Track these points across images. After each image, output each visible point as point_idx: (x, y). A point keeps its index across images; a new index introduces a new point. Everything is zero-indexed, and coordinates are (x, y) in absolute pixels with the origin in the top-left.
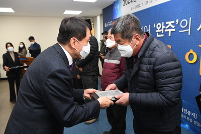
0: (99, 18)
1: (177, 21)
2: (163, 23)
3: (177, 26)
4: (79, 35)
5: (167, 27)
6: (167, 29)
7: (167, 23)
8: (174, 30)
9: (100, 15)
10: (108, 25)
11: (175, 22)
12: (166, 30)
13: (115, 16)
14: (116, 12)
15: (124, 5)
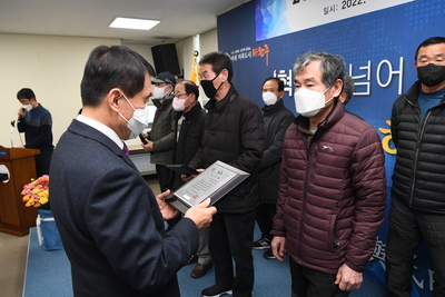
4: (130, 83)
13: (261, 32)
14: (265, 20)
15: (295, 2)
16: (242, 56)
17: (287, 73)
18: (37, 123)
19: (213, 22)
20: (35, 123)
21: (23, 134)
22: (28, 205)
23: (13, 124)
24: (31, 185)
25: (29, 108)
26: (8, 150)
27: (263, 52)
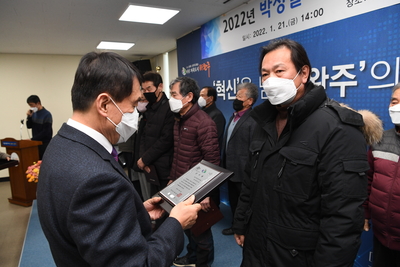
0: (166, 57)
1: (362, 64)
2: (324, 69)
3: (363, 77)
4: (117, 88)
5: (334, 78)
6: (336, 81)
7: (335, 68)
8: (355, 83)
9: (170, 53)
10: (188, 71)
11: (357, 67)
12: (332, 84)
13: (205, 52)
14: (207, 44)
15: (226, 31)
16: (193, 70)
17: (222, 83)
18: (41, 122)
19: (173, 44)
20: (39, 121)
21: (30, 130)
22: (30, 180)
23: (22, 122)
24: (33, 167)
25: (35, 109)
26: (18, 142)
27: (206, 67)
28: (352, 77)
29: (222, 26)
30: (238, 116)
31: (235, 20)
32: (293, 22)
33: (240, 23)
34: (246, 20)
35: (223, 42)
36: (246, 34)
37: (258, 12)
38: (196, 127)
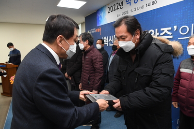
0: (80, 26)
1: (175, 27)
2: (156, 30)
3: (175, 33)
5: (161, 34)
7: (162, 29)
8: (171, 37)
9: (82, 24)
10: (91, 32)
11: (173, 29)
13: (98, 23)
14: (100, 19)
15: (109, 12)
16: (93, 32)
17: (106, 38)
19: (83, 20)
22: (12, 83)
24: (13, 77)
27: (99, 30)
28: (170, 33)
29: (107, 10)
30: (114, 53)
31: (114, 7)
32: (142, 7)
33: (116, 9)
34: (119, 7)
35: (107, 18)
36: (119, 14)
37: (125, 3)
38: (92, 56)
